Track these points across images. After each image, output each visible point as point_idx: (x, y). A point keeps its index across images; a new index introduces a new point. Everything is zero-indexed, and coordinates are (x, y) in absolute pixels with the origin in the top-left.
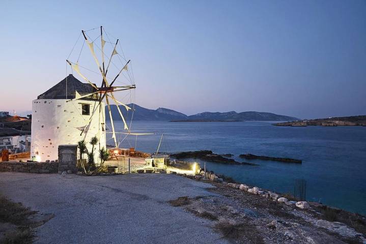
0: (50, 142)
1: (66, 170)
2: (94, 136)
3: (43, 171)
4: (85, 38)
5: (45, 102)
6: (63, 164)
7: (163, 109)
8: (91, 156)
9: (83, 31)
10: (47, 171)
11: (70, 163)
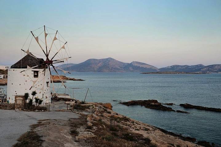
0: (16, 93)
1: (19, 108)
2: (34, 91)
3: (8, 108)
4: (33, 35)
5: (14, 70)
6: (17, 105)
7: (137, 62)
8: (31, 101)
9: (31, 32)
10: (10, 108)
11: (21, 105)
